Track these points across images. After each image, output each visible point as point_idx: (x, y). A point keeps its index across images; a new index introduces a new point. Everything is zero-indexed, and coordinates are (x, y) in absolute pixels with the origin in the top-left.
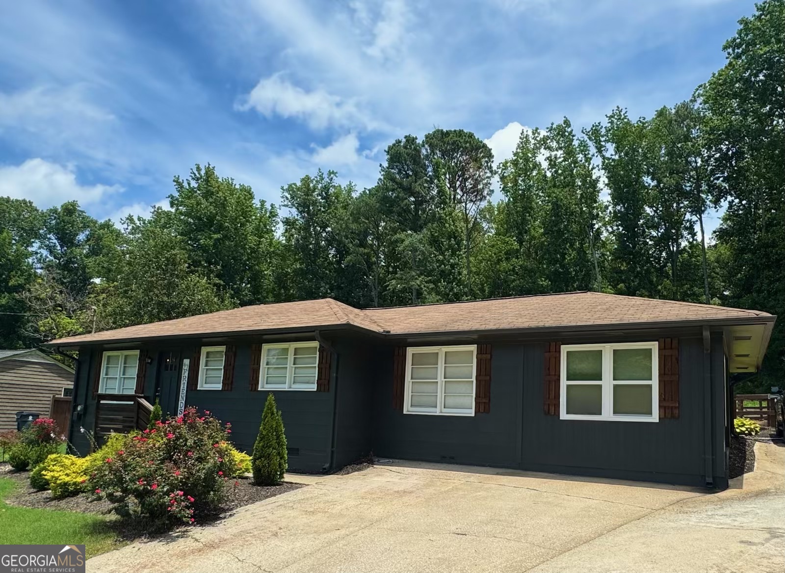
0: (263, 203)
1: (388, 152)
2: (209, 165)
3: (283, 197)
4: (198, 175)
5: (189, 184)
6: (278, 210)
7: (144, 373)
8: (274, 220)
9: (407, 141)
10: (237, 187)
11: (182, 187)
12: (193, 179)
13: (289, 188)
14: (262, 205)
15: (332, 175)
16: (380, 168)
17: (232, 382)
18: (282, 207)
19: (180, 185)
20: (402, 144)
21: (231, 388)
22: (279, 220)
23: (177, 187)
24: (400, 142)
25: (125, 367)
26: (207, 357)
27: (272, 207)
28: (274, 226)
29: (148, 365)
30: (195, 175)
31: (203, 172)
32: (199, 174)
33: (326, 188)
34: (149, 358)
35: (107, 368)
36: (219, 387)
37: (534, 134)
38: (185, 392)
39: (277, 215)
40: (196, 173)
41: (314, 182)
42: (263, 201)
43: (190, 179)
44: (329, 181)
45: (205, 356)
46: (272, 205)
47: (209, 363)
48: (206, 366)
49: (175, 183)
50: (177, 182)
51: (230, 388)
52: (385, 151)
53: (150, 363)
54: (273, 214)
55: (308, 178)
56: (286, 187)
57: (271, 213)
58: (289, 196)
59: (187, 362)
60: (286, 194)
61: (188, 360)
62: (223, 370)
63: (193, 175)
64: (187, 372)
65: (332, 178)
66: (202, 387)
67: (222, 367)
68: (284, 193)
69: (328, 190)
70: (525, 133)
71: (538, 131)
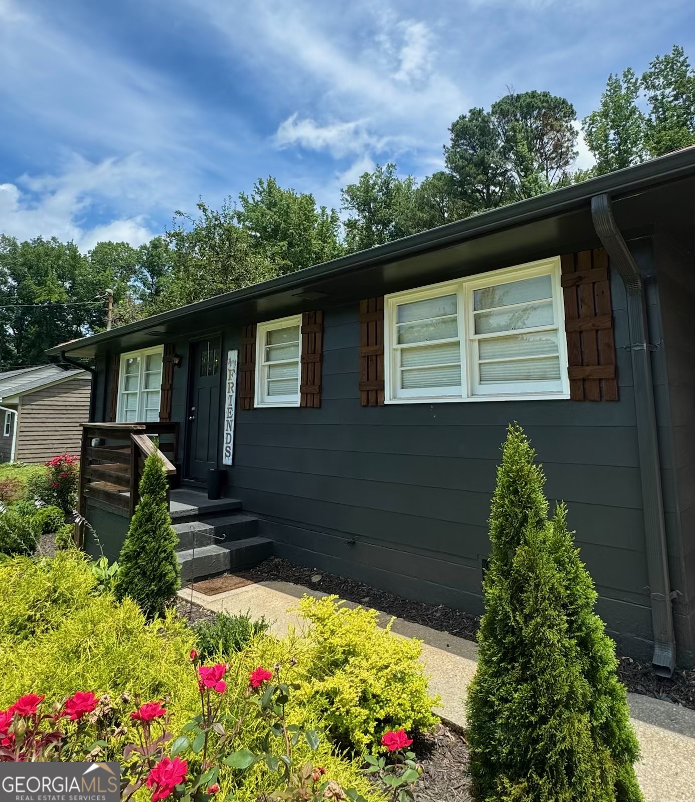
0: (323, 209)
1: (452, 130)
2: (270, 177)
3: (342, 200)
4: (261, 189)
5: (254, 199)
6: (339, 214)
7: (170, 382)
8: (335, 225)
9: (473, 114)
10: (299, 196)
11: (247, 202)
12: (257, 193)
13: (348, 189)
14: (323, 211)
15: (391, 169)
16: (444, 150)
17: (320, 387)
18: (343, 210)
19: (244, 200)
20: (467, 119)
21: (321, 401)
22: (341, 224)
23: (242, 203)
24: (464, 117)
25: (148, 375)
26: (268, 343)
27: (333, 212)
28: (336, 231)
29: (176, 367)
30: (258, 189)
31: (265, 186)
32: (262, 187)
33: (386, 183)
34: (177, 356)
35: (128, 378)
36: (294, 400)
37: (625, 76)
38: (233, 412)
39: (338, 219)
40: (259, 186)
41: (374, 178)
42: (324, 207)
43: (254, 193)
44: (389, 176)
45: (264, 341)
46: (333, 210)
47: (273, 354)
48: (268, 360)
49: (241, 200)
50: (242, 198)
51: (316, 401)
52: (449, 129)
53: (179, 365)
54: (334, 220)
55: (367, 174)
56: (345, 189)
57: (332, 218)
58: (349, 198)
59: (233, 355)
60: (346, 196)
61: (236, 352)
62: (300, 364)
63: (256, 189)
64: (235, 376)
65: (391, 172)
66: (262, 402)
67: (299, 360)
68: (344, 196)
69: (389, 184)
70: (614, 77)
71: (631, 71)
